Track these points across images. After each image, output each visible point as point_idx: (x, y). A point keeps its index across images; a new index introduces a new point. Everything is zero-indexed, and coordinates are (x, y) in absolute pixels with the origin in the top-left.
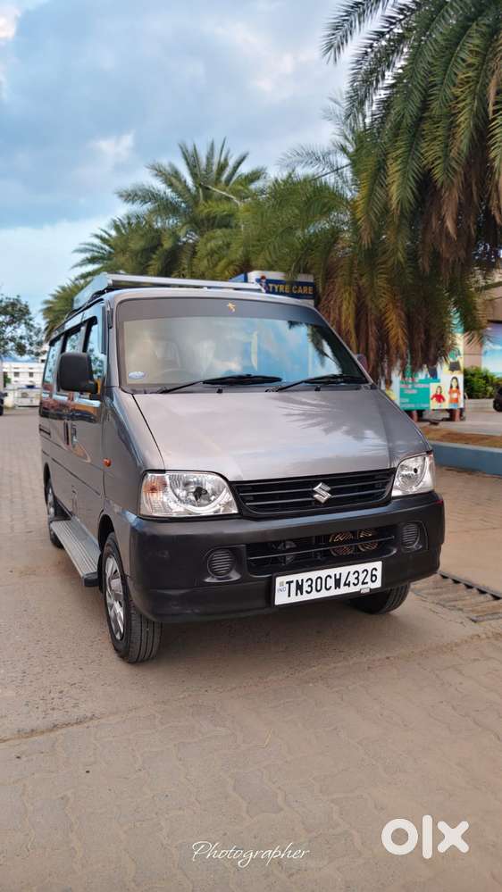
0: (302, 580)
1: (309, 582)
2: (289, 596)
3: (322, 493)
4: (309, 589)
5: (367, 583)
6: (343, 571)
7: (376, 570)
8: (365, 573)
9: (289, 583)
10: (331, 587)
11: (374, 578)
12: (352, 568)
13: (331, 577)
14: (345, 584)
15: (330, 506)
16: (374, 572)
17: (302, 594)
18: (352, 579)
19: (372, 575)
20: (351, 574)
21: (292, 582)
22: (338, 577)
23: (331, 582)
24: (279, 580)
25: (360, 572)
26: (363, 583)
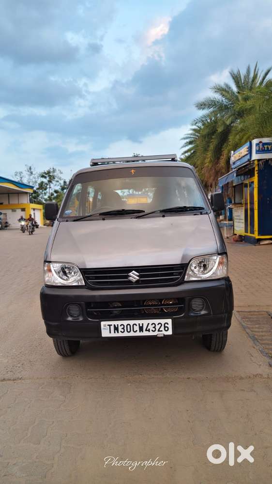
0: (118, 325)
1: (122, 327)
2: (110, 333)
3: (134, 276)
4: (123, 331)
5: (162, 331)
6: (145, 322)
7: (168, 324)
8: (160, 325)
9: (110, 326)
10: (137, 331)
11: (166, 329)
12: (151, 321)
13: (136, 325)
14: (146, 330)
15: (138, 284)
16: (166, 325)
17: (118, 332)
18: (151, 327)
19: (165, 327)
20: (150, 325)
21: (111, 325)
22: (141, 325)
23: (137, 328)
24: (103, 323)
25: (157, 324)
26: (159, 331)
